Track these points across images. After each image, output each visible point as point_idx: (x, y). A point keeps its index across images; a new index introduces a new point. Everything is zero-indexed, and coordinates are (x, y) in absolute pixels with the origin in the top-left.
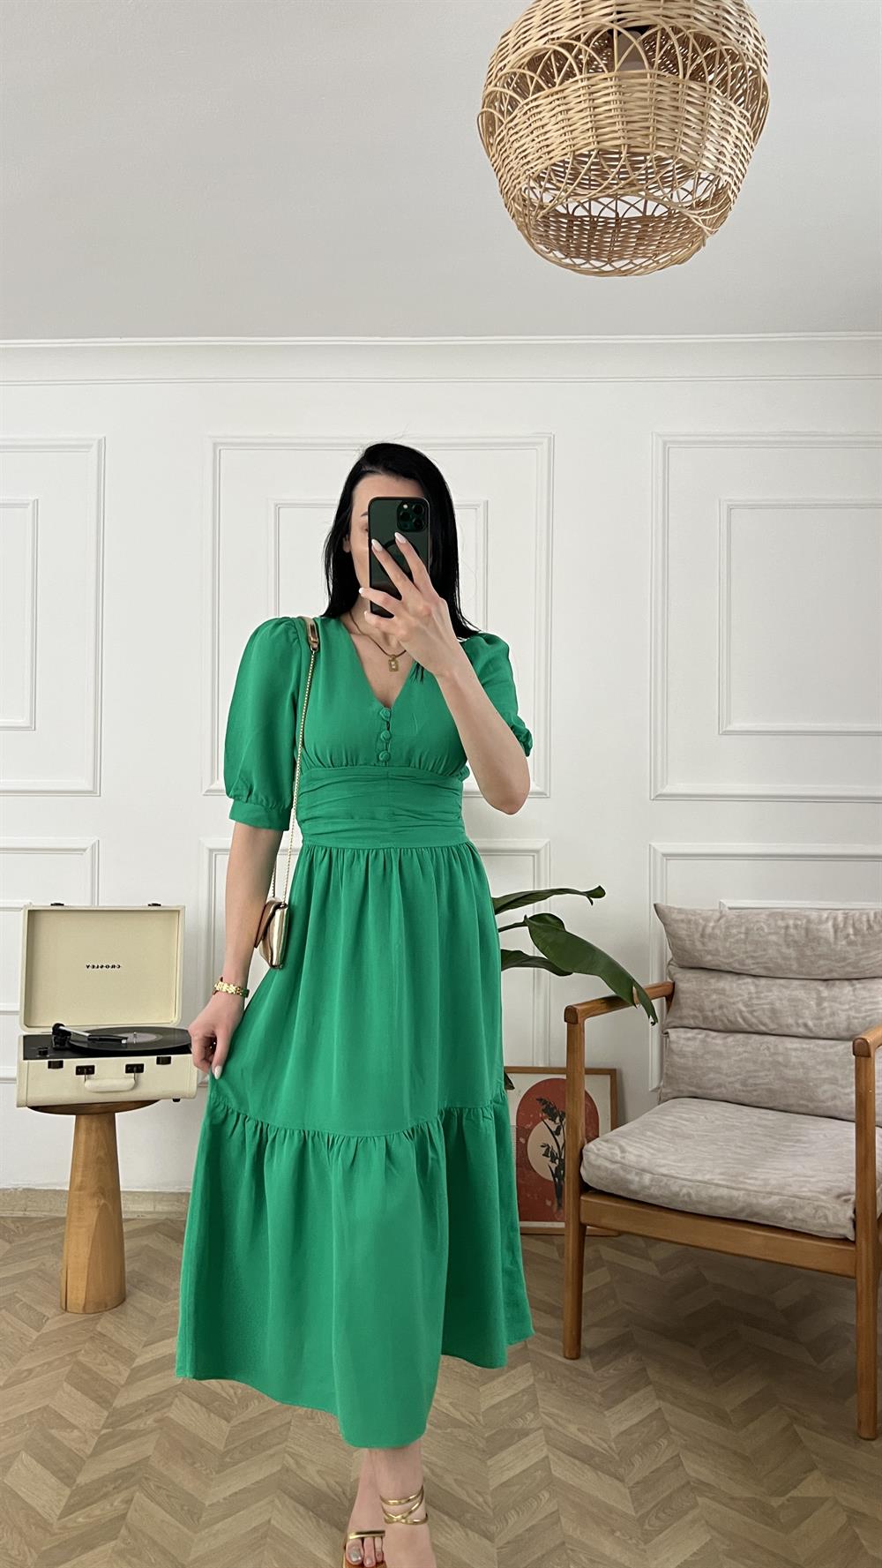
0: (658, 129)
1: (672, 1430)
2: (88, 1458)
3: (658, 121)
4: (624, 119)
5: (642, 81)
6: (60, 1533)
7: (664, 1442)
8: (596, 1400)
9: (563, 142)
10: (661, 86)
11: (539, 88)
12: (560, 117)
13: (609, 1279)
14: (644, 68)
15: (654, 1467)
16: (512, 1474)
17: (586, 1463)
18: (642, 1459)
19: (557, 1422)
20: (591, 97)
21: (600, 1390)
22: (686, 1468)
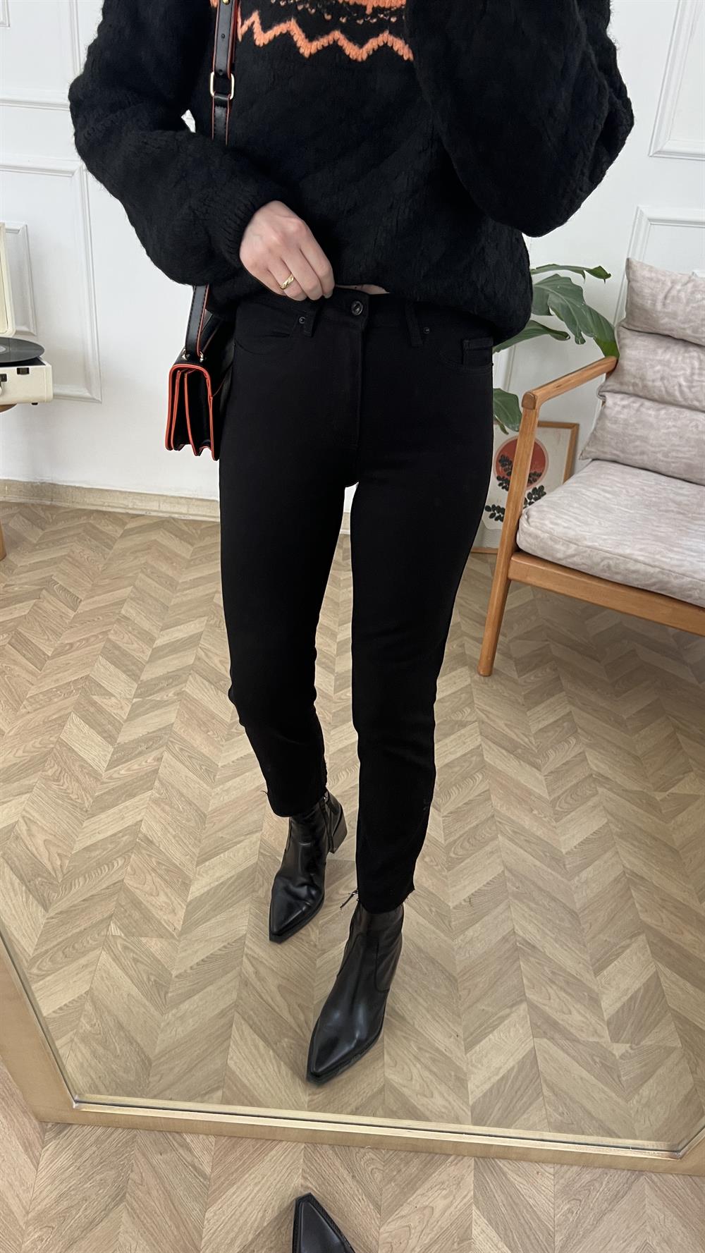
1: (579, 731)
2: (126, 721)
6: (108, 783)
7: (573, 741)
8: (520, 700)
13: (532, 597)
15: (564, 762)
16: (453, 757)
17: (511, 753)
18: (556, 753)
19: (488, 717)
21: (523, 693)
22: (590, 762)
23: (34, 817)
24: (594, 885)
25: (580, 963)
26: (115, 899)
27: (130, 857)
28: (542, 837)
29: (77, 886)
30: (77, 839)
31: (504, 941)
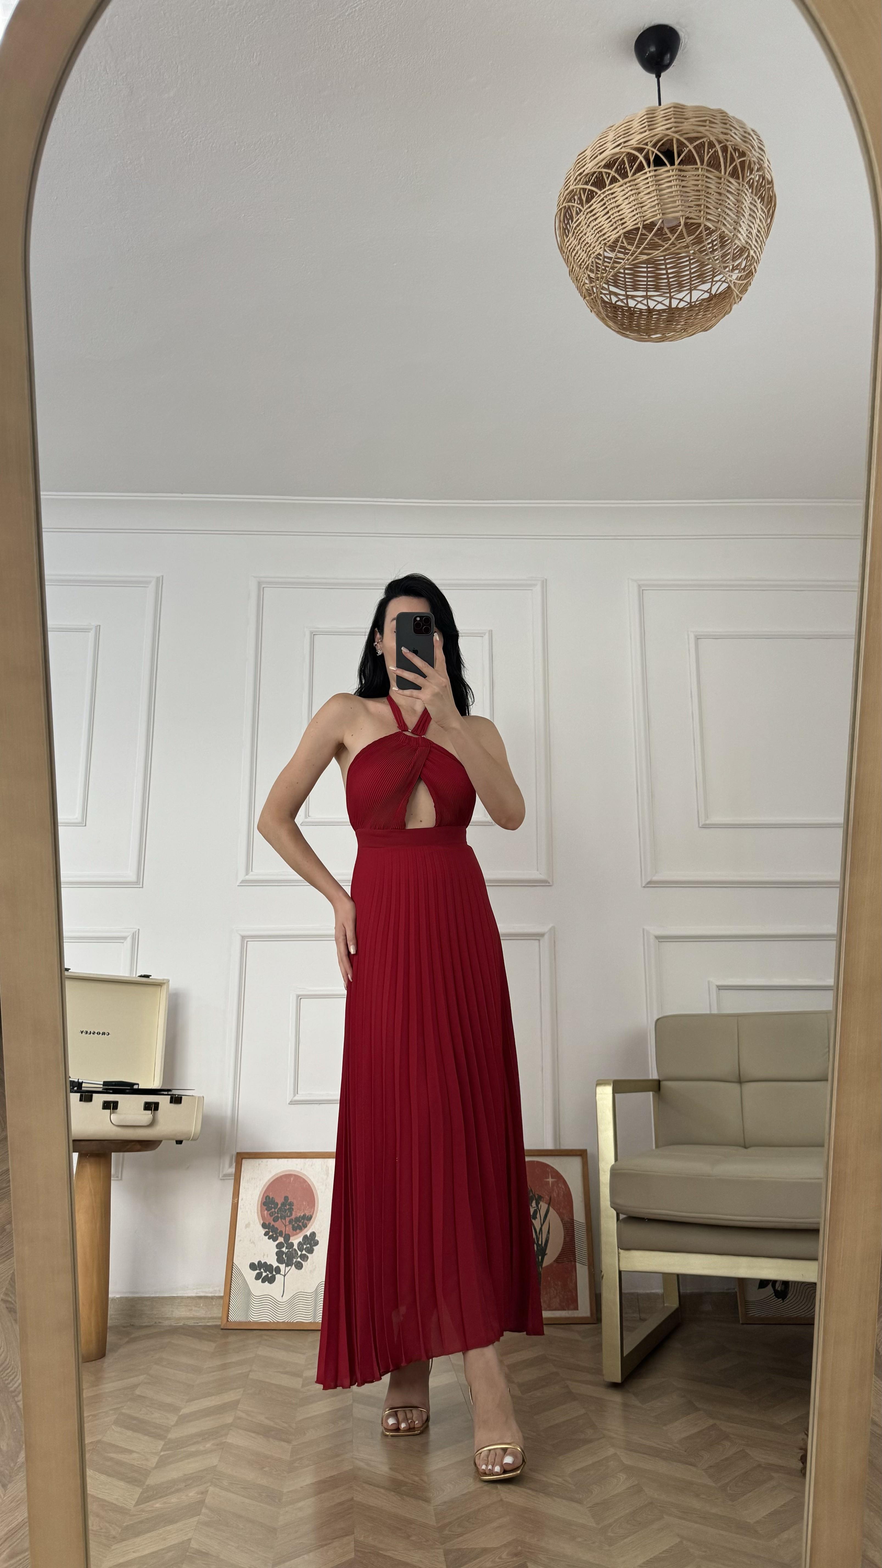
0: (707, 207)
1: (731, 1436)
3: (707, 202)
4: (682, 198)
5: (695, 173)
7: (727, 1443)
8: (652, 1421)
9: (634, 215)
10: (707, 177)
11: (614, 180)
12: (632, 198)
14: (695, 163)
15: (724, 1458)
17: (656, 1457)
18: (709, 1453)
20: (657, 183)
21: (653, 1415)
22: (752, 1457)
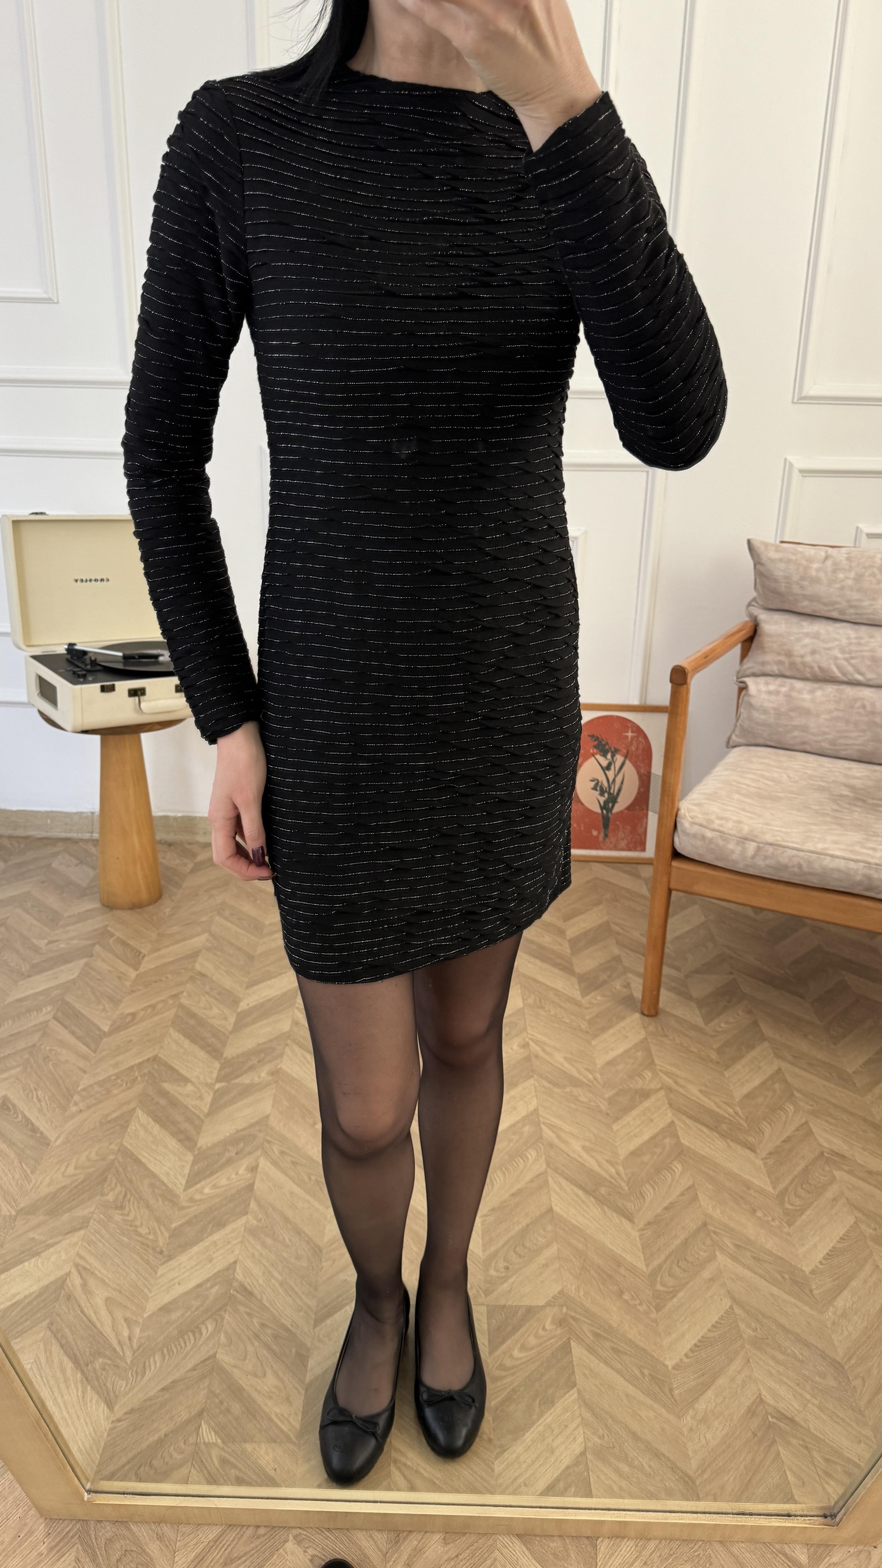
1: (796, 1094)
2: (207, 1115)
7: (790, 1108)
8: (713, 1056)
15: (784, 1137)
16: (640, 1141)
17: (712, 1129)
18: (771, 1126)
19: (676, 1082)
21: (715, 1046)
22: (817, 1137)
23: (90, 1265)
24: (855, 1318)
25: (860, 1442)
26: (206, 1384)
27: (223, 1318)
28: (774, 1252)
29: (153, 1368)
30: (150, 1295)
31: (750, 1414)
